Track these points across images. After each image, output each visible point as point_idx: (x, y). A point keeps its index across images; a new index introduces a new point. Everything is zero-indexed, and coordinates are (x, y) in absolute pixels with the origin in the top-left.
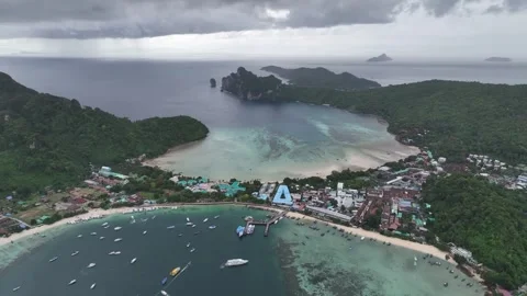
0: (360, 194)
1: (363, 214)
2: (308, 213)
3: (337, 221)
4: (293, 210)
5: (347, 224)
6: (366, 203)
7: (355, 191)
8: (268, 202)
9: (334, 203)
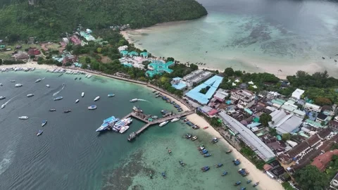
0: (321, 116)
1: (302, 154)
2: (215, 123)
3: (248, 152)
4: (200, 113)
5: (260, 164)
6: (324, 133)
7: (316, 108)
8: (179, 94)
9: (265, 120)
